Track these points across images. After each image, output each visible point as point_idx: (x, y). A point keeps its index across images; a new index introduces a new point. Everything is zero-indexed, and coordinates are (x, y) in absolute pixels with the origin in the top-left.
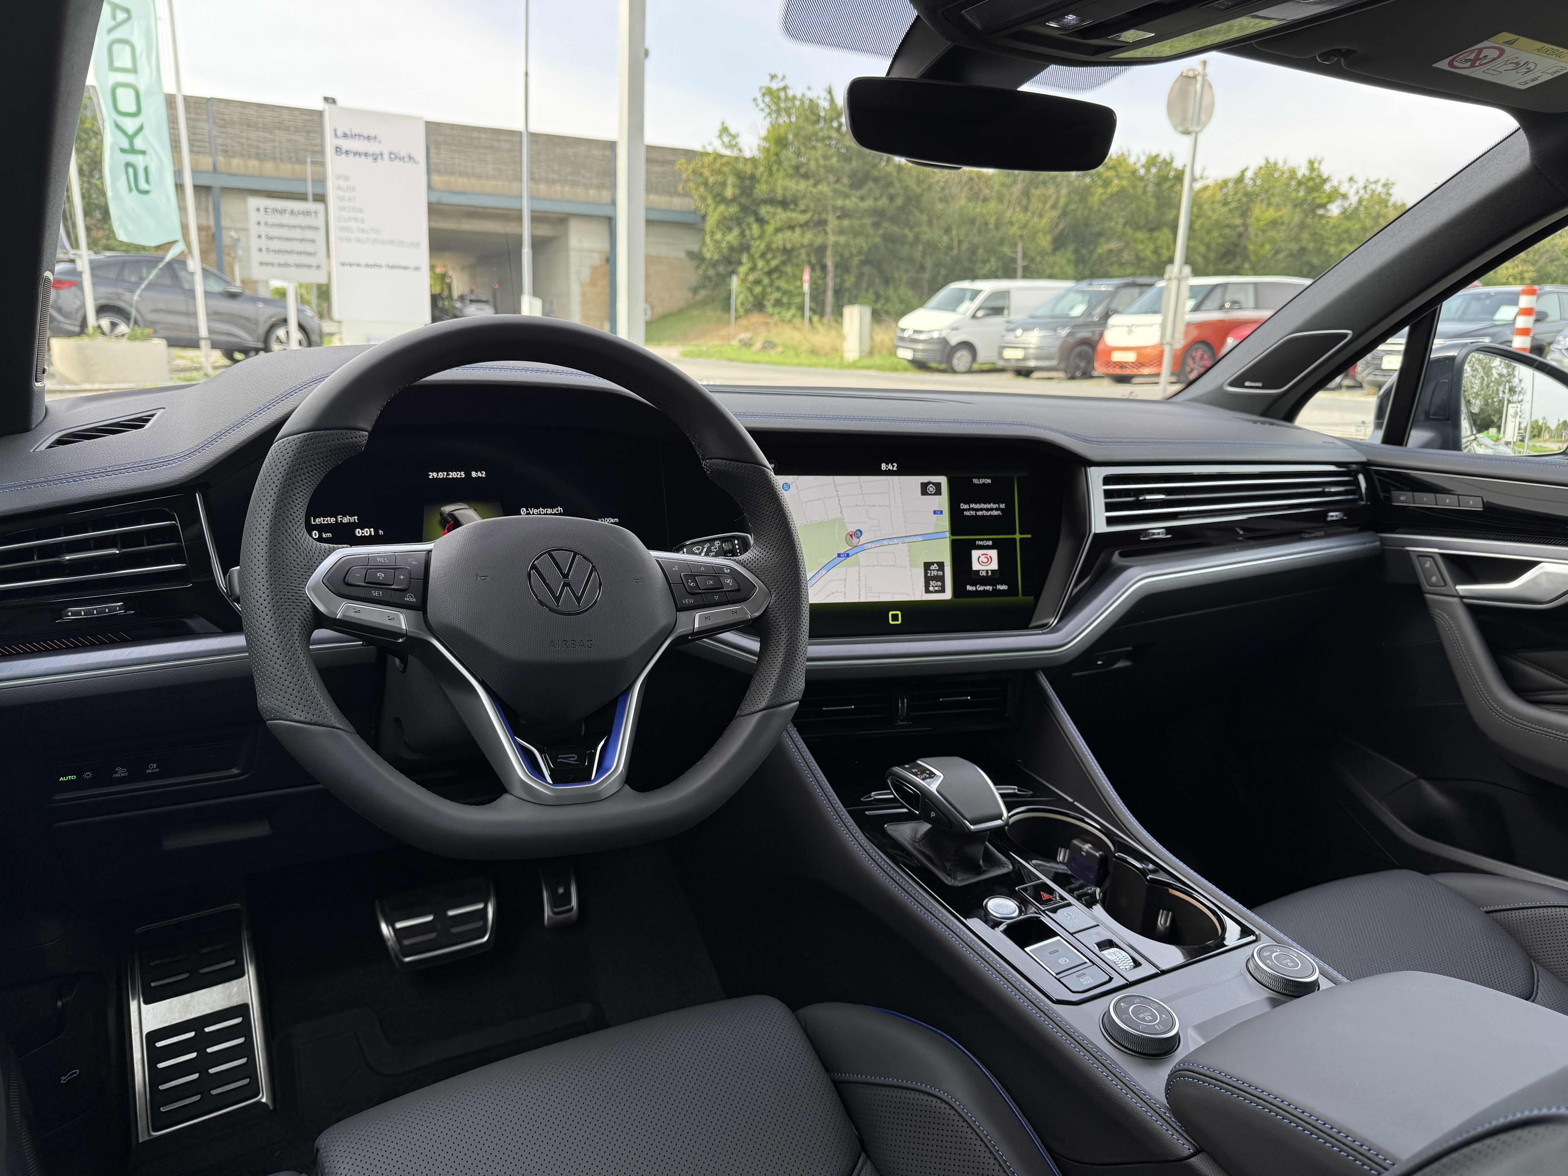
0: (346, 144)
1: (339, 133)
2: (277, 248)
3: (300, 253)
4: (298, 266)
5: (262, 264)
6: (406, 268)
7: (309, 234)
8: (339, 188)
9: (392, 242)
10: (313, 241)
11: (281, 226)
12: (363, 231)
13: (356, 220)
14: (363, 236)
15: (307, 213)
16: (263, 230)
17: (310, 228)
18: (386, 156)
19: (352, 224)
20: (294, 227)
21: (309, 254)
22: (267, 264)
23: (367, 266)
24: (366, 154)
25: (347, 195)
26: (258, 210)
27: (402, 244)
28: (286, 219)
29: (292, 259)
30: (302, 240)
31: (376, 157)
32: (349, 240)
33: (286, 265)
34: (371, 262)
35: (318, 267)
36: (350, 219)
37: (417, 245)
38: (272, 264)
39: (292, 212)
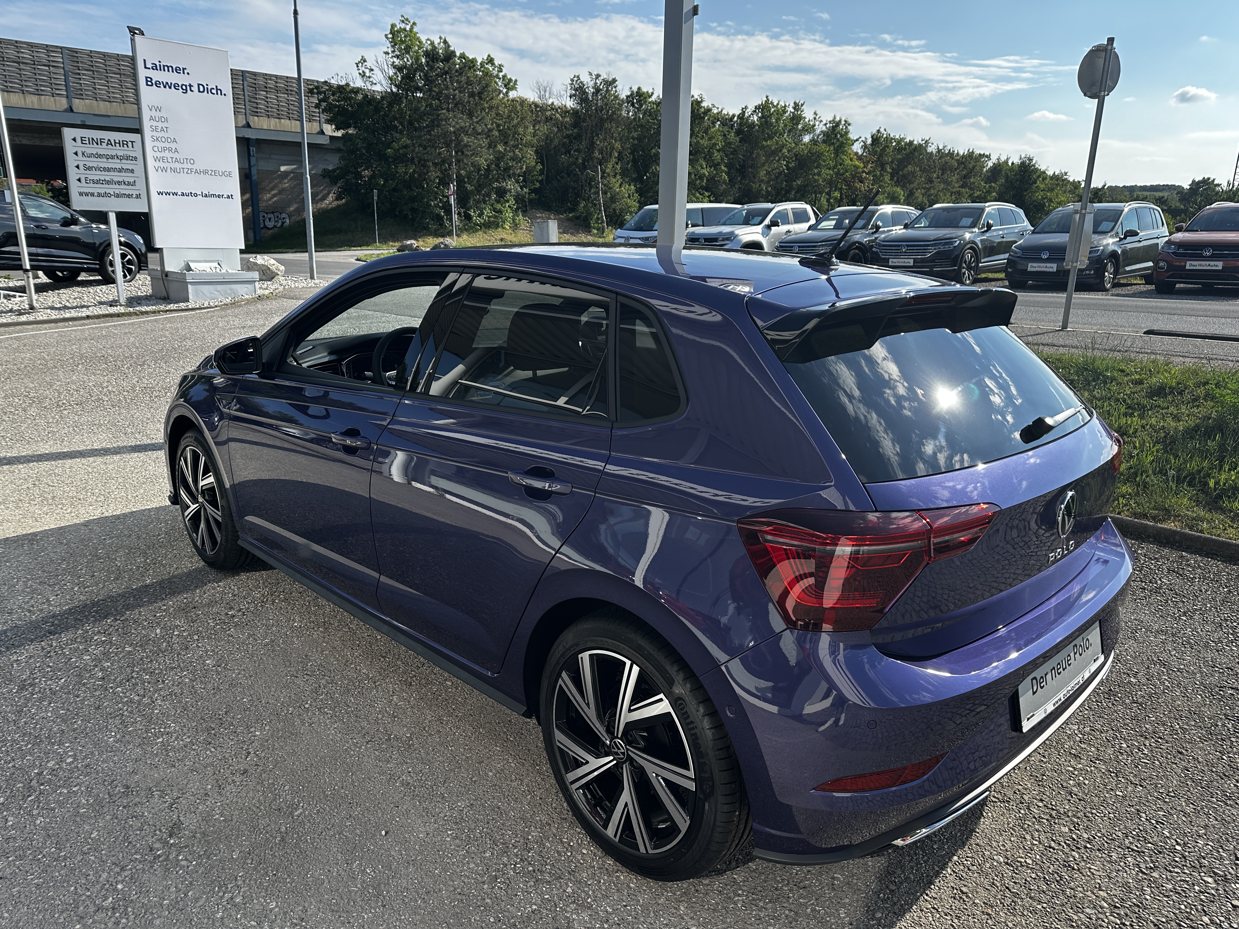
0: (157, 76)
1: (149, 65)
2: (96, 178)
3: (119, 183)
4: (118, 196)
5: (81, 194)
6: (219, 196)
7: (127, 164)
8: (151, 118)
9: (205, 172)
10: (132, 171)
11: (100, 156)
12: (176, 161)
13: (170, 150)
14: (178, 166)
15: (124, 143)
16: (82, 161)
17: (128, 158)
18: (195, 88)
19: (167, 154)
20: (112, 157)
21: (129, 184)
22: (87, 194)
23: (183, 194)
24: (176, 86)
25: (160, 125)
26: (74, 140)
27: (215, 173)
28: (103, 150)
29: (112, 189)
30: (120, 170)
31: (186, 89)
32: (164, 170)
33: (106, 195)
34: (188, 191)
35: (138, 196)
36: (164, 149)
37: (230, 175)
38: (92, 195)
39: (109, 143)
